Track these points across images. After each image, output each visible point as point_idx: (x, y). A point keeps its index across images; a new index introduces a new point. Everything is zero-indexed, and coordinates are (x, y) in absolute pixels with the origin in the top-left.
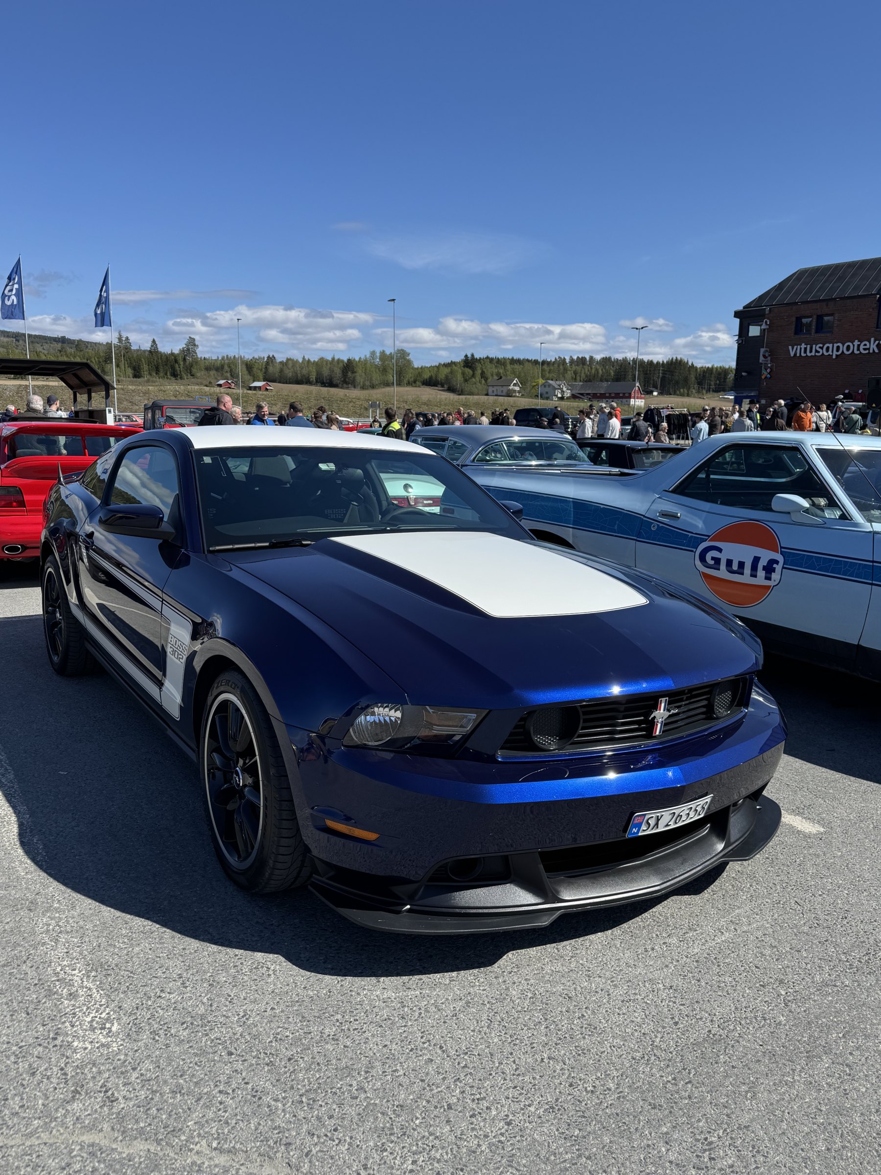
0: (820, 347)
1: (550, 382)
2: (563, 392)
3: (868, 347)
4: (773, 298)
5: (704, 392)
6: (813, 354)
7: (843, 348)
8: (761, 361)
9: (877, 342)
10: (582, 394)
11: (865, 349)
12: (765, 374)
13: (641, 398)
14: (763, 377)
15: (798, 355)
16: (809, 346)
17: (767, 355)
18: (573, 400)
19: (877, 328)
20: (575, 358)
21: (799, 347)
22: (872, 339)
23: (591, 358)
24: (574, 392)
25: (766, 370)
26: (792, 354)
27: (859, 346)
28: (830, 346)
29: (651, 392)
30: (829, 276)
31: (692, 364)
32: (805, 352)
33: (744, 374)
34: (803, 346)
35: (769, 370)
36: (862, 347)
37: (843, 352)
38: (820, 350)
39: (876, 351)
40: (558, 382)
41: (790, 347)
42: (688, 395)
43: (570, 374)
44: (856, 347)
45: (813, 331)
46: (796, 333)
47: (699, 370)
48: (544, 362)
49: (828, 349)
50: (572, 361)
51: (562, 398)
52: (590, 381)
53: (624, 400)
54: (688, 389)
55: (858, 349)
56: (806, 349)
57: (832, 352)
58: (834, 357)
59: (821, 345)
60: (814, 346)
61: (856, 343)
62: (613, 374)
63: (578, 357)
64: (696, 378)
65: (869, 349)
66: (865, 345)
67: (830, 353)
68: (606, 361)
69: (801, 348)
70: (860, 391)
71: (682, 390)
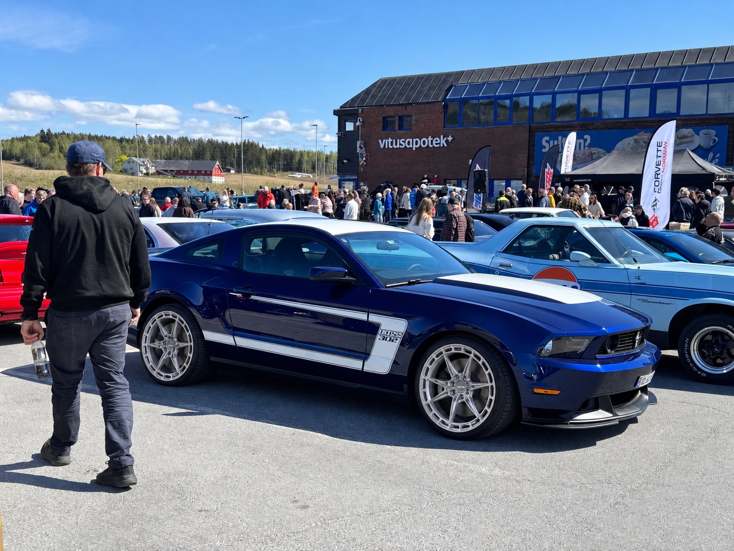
0: (403, 141)
1: (134, 159)
2: (147, 169)
3: (439, 142)
4: (363, 100)
5: (275, 170)
6: (398, 146)
7: (420, 143)
8: (358, 151)
9: (445, 139)
10: (166, 171)
11: (436, 144)
12: (362, 161)
13: (223, 176)
14: (361, 164)
15: (387, 147)
16: (394, 140)
17: (362, 146)
18: (157, 176)
19: (444, 127)
20: (153, 136)
21: (387, 140)
22: (442, 137)
23: (169, 138)
24: (158, 169)
25: (362, 158)
26: (382, 146)
27: (432, 141)
28: (411, 140)
29: (229, 171)
30: (405, 85)
31: (263, 146)
32: (392, 144)
33: (345, 161)
34: (390, 140)
35: (364, 159)
36: (434, 142)
37: (420, 145)
38: (401, 143)
39: (445, 145)
40: (142, 159)
41: (380, 141)
42: (261, 174)
43: (150, 151)
44: (428, 142)
45: (397, 127)
46: (384, 128)
47: (268, 151)
48: (121, 140)
49: (409, 142)
50: (150, 140)
51: (147, 174)
52: (170, 159)
53: (206, 177)
54: (262, 168)
55: (432, 144)
56: (392, 142)
57: (413, 145)
58: (414, 149)
59: (404, 140)
60: (398, 140)
61: (430, 139)
62: (191, 153)
63: (156, 136)
64: (267, 158)
65: (440, 144)
66: (437, 140)
67: (411, 146)
68: (183, 141)
69: (388, 142)
70: (436, 176)
71: (255, 169)
